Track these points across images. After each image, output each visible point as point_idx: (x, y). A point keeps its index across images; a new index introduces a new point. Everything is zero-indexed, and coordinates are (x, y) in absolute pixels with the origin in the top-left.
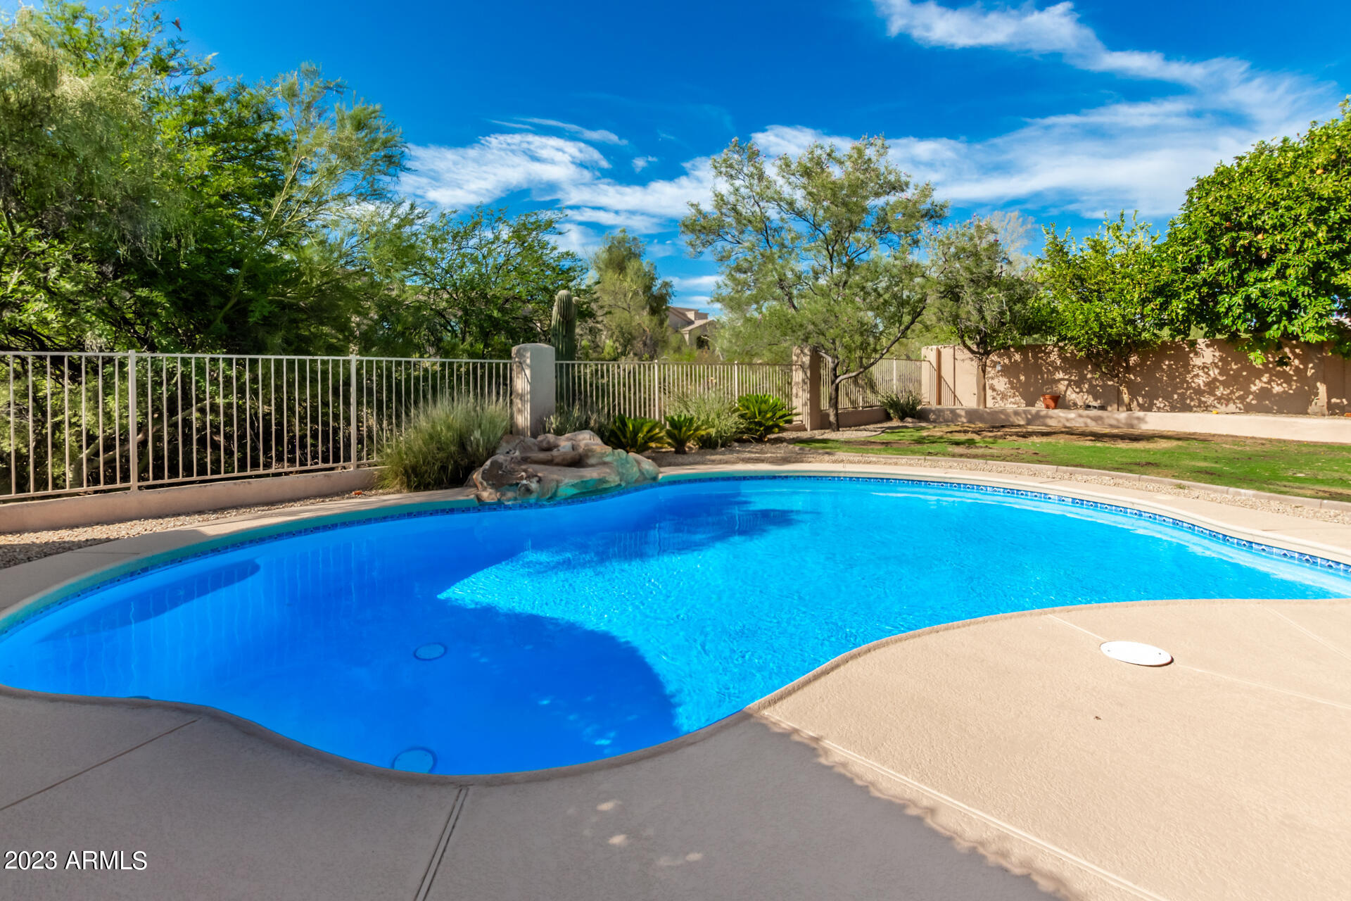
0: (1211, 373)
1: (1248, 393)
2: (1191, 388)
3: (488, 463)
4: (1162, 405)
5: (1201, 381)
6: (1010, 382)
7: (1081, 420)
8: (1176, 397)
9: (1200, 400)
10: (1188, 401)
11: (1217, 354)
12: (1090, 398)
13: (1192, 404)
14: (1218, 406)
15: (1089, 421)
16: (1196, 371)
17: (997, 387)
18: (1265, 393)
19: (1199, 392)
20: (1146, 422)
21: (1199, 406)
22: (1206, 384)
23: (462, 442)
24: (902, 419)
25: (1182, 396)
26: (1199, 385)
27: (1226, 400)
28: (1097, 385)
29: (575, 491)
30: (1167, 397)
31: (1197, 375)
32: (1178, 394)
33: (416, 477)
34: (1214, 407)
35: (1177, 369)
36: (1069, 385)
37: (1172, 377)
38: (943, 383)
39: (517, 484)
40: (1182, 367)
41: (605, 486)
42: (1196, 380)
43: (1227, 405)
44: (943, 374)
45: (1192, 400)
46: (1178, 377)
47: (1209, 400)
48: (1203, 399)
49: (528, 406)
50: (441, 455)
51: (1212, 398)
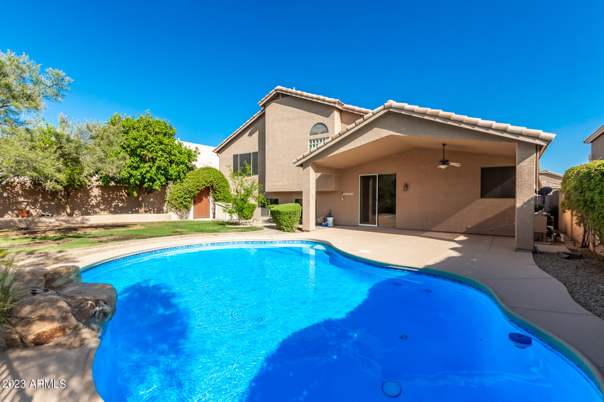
0: (98, 199)
1: (111, 206)
2: (90, 205)
4: (78, 213)
5: (94, 202)
8: (84, 209)
9: (93, 210)
10: (89, 211)
11: (100, 191)
12: (41, 211)
13: (91, 212)
14: (101, 212)
16: (92, 198)
18: (117, 206)
19: (93, 206)
20: (90, 221)
21: (93, 213)
22: (97, 204)
25: (87, 209)
26: (93, 204)
27: (104, 210)
28: (45, 205)
30: (80, 209)
31: (92, 200)
32: (85, 208)
34: (99, 212)
35: (84, 197)
37: (82, 201)
40: (86, 196)
42: (92, 202)
43: (104, 212)
45: (90, 210)
46: (84, 200)
47: (97, 210)
48: (95, 210)
51: (98, 209)
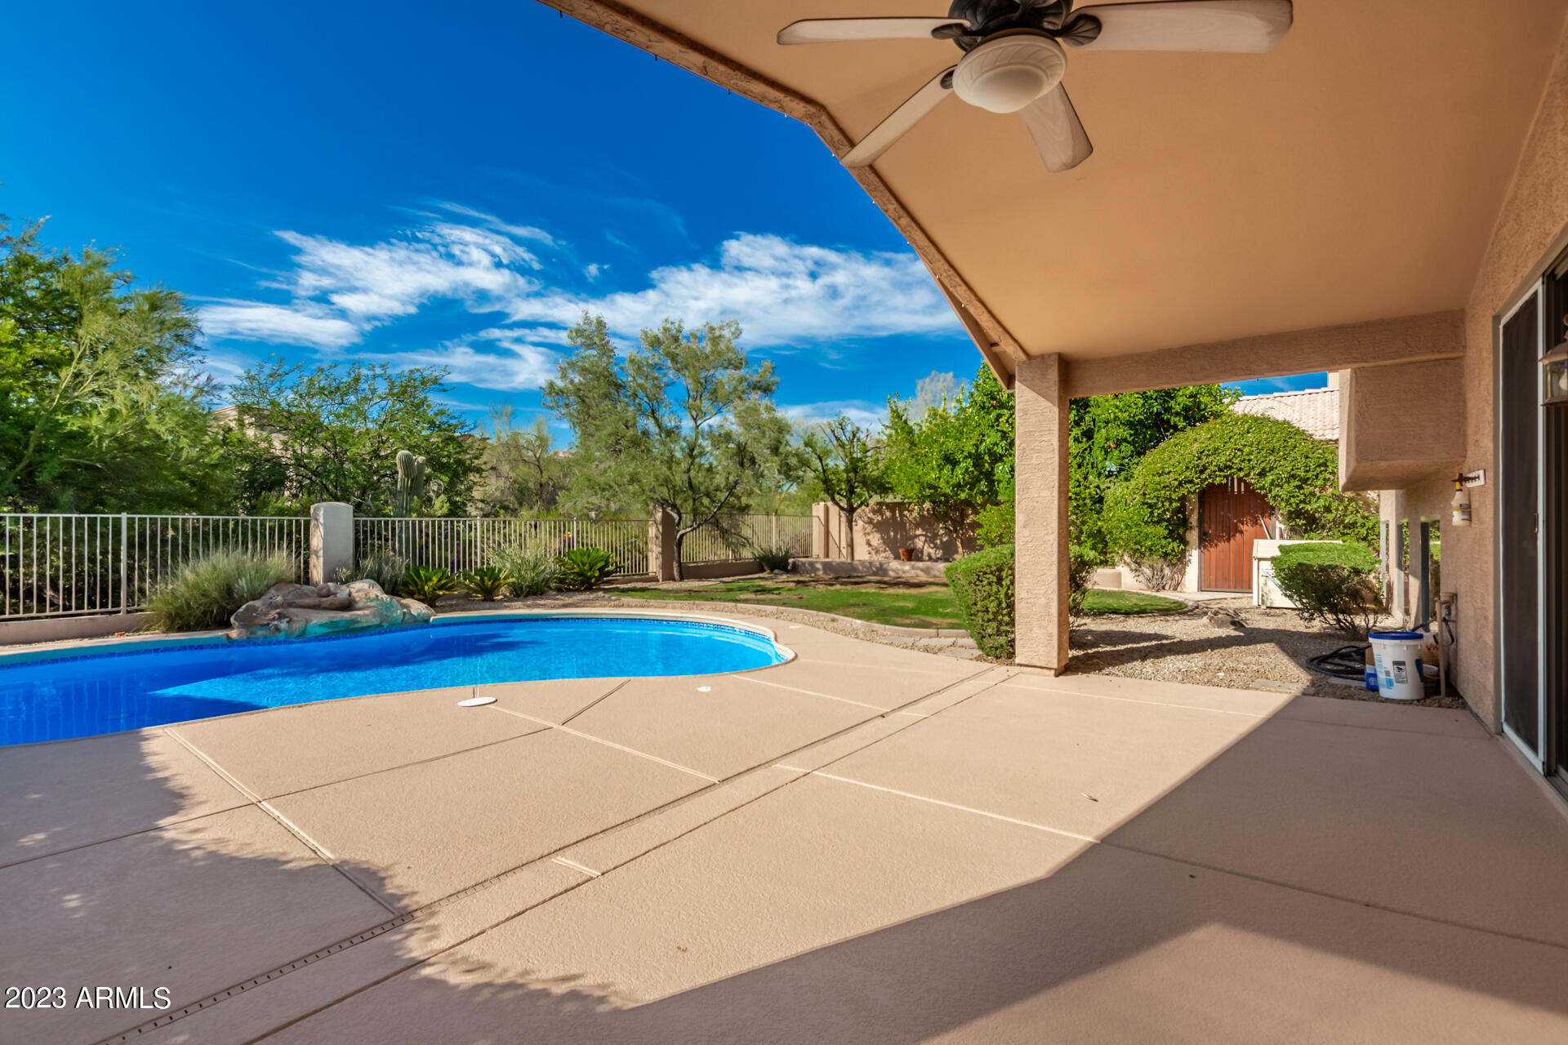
3: (244, 607)
6: (882, 538)
7: (913, 571)
12: (941, 552)
15: (919, 572)
17: (872, 543)
23: (229, 590)
24: (772, 570)
29: (325, 630)
33: (179, 620)
36: (926, 541)
38: (831, 538)
39: (268, 624)
41: (357, 626)
44: (831, 529)
49: (321, 559)
50: (204, 600)
